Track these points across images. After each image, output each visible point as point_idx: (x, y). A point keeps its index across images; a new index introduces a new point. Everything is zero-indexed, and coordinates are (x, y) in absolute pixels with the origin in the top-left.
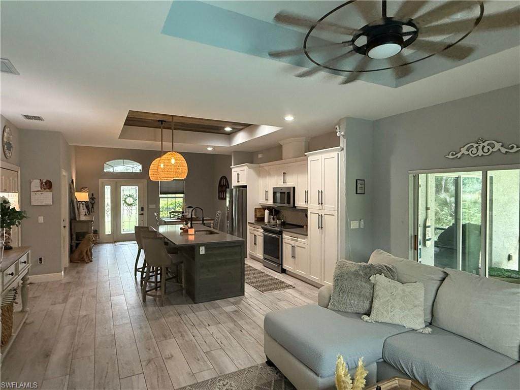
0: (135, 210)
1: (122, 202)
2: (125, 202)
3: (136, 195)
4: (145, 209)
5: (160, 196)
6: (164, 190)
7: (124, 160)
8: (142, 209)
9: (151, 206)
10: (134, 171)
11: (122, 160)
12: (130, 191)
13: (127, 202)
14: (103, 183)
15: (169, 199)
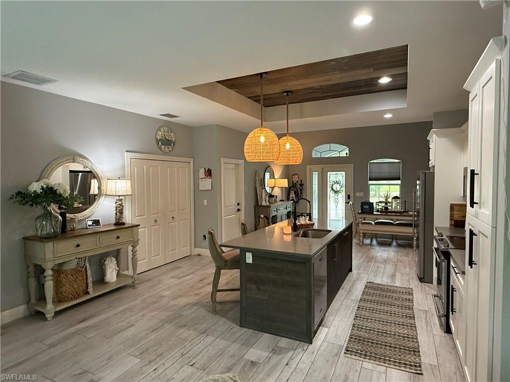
0: (342, 197)
1: (329, 189)
2: (332, 189)
3: (343, 182)
4: (352, 197)
5: (370, 182)
6: (374, 176)
7: (331, 145)
8: (349, 197)
9: (358, 194)
10: (341, 156)
11: (329, 145)
12: (337, 178)
13: (334, 188)
14: (310, 169)
15: (380, 186)
